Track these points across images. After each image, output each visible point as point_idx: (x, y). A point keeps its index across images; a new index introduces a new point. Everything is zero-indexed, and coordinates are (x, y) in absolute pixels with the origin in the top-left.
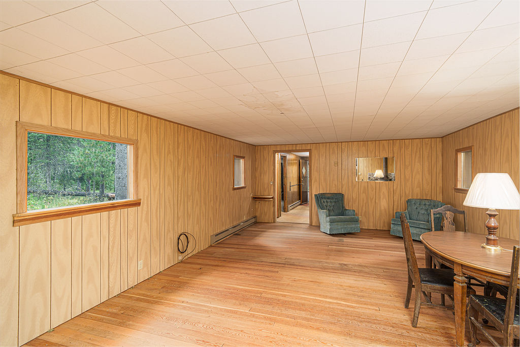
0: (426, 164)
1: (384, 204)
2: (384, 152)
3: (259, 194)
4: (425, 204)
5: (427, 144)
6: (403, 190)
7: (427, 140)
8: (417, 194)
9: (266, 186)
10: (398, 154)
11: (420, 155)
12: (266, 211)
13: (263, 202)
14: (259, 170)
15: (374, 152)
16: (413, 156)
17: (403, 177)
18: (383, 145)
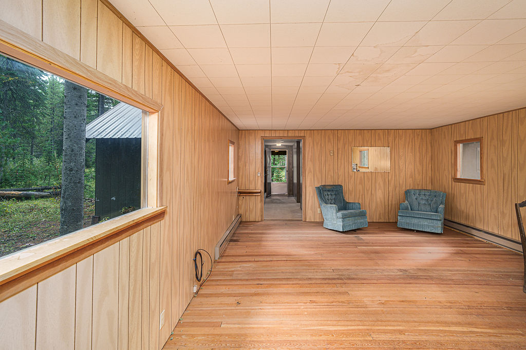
0: (418, 154)
1: (379, 195)
2: (380, 141)
3: (243, 188)
4: (425, 195)
5: (419, 135)
6: (397, 181)
7: (418, 131)
8: (410, 184)
9: (252, 178)
10: (392, 143)
11: (412, 145)
12: (251, 207)
13: (248, 197)
14: (243, 159)
15: (370, 141)
16: (407, 146)
17: (397, 167)
18: (379, 134)
